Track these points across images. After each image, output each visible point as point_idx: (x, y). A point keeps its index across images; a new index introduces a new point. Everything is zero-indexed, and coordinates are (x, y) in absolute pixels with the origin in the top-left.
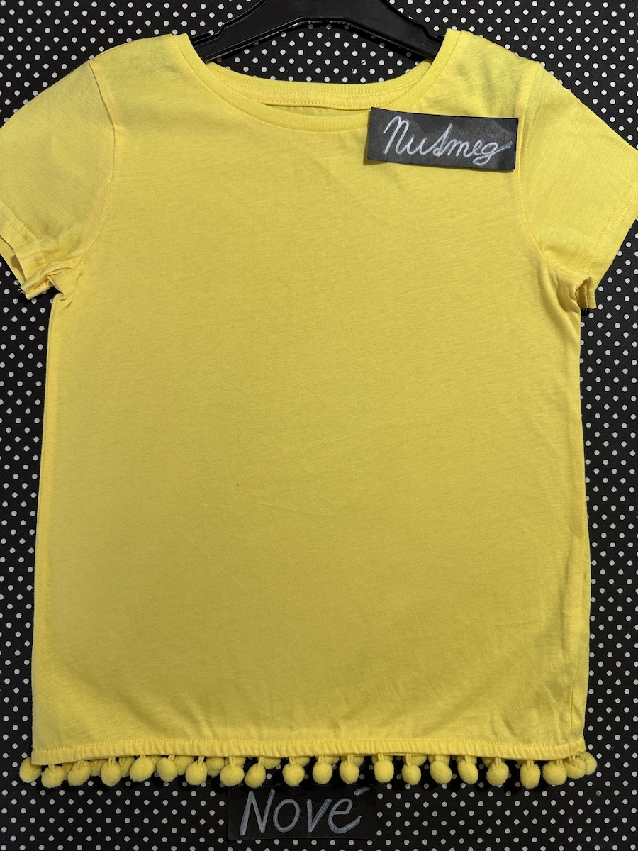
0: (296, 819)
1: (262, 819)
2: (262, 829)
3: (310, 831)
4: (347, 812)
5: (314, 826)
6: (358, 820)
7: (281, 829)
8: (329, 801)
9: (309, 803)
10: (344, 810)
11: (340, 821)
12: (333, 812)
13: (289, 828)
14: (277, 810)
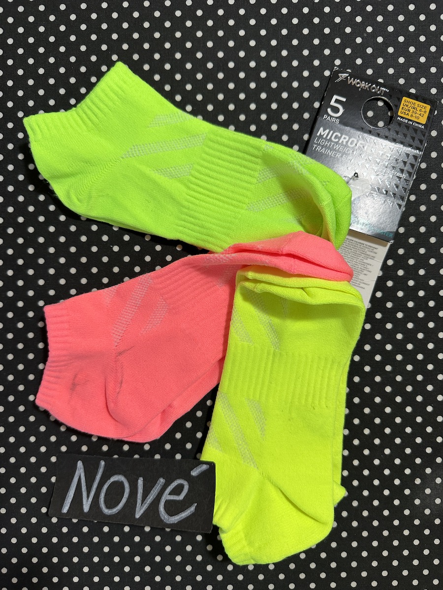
0: (124, 500)
1: (88, 497)
2: (86, 508)
3: (137, 516)
4: (181, 497)
5: (142, 511)
6: (193, 509)
7: (107, 511)
8: (162, 481)
9: (140, 481)
10: (179, 494)
11: (173, 508)
12: (166, 496)
13: (115, 510)
14: (106, 487)
